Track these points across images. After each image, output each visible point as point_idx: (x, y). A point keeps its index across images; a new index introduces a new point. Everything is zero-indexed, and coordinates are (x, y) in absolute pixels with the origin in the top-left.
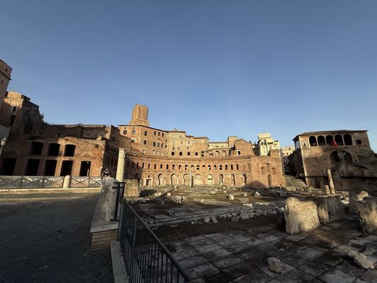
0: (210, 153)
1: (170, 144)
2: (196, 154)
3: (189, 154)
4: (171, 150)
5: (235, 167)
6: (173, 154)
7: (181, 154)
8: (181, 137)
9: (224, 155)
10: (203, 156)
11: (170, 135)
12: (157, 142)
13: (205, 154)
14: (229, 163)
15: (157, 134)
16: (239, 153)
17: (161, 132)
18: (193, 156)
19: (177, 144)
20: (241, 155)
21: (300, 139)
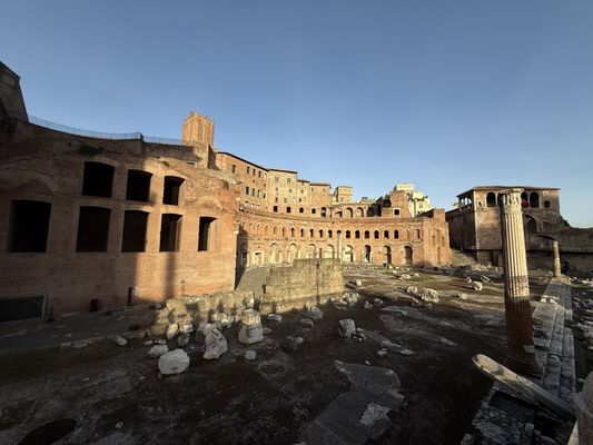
0: (337, 210)
1: (271, 192)
2: (314, 211)
3: (301, 210)
4: (273, 203)
5: (392, 234)
6: (275, 209)
7: (289, 210)
8: (289, 180)
9: (359, 214)
10: (324, 215)
11: (271, 176)
12: (251, 186)
13: (328, 212)
14: (381, 229)
15: (251, 172)
16: (397, 212)
17: (258, 170)
18: (307, 213)
19: (283, 192)
20: (399, 216)
21: (476, 195)
